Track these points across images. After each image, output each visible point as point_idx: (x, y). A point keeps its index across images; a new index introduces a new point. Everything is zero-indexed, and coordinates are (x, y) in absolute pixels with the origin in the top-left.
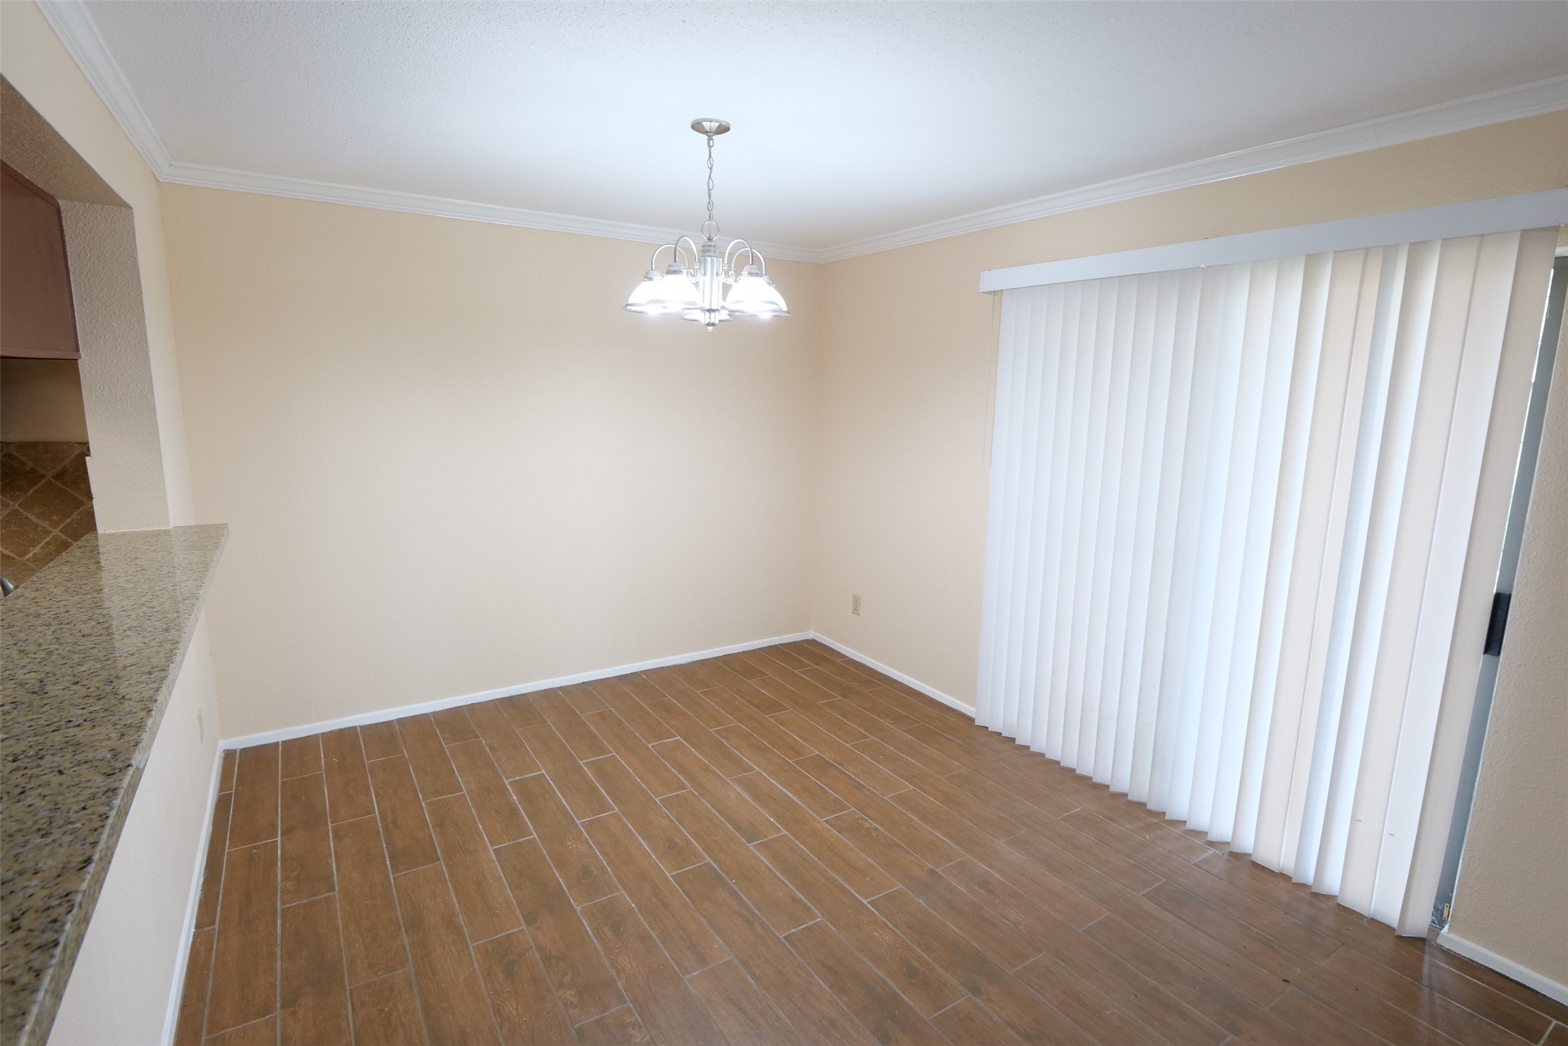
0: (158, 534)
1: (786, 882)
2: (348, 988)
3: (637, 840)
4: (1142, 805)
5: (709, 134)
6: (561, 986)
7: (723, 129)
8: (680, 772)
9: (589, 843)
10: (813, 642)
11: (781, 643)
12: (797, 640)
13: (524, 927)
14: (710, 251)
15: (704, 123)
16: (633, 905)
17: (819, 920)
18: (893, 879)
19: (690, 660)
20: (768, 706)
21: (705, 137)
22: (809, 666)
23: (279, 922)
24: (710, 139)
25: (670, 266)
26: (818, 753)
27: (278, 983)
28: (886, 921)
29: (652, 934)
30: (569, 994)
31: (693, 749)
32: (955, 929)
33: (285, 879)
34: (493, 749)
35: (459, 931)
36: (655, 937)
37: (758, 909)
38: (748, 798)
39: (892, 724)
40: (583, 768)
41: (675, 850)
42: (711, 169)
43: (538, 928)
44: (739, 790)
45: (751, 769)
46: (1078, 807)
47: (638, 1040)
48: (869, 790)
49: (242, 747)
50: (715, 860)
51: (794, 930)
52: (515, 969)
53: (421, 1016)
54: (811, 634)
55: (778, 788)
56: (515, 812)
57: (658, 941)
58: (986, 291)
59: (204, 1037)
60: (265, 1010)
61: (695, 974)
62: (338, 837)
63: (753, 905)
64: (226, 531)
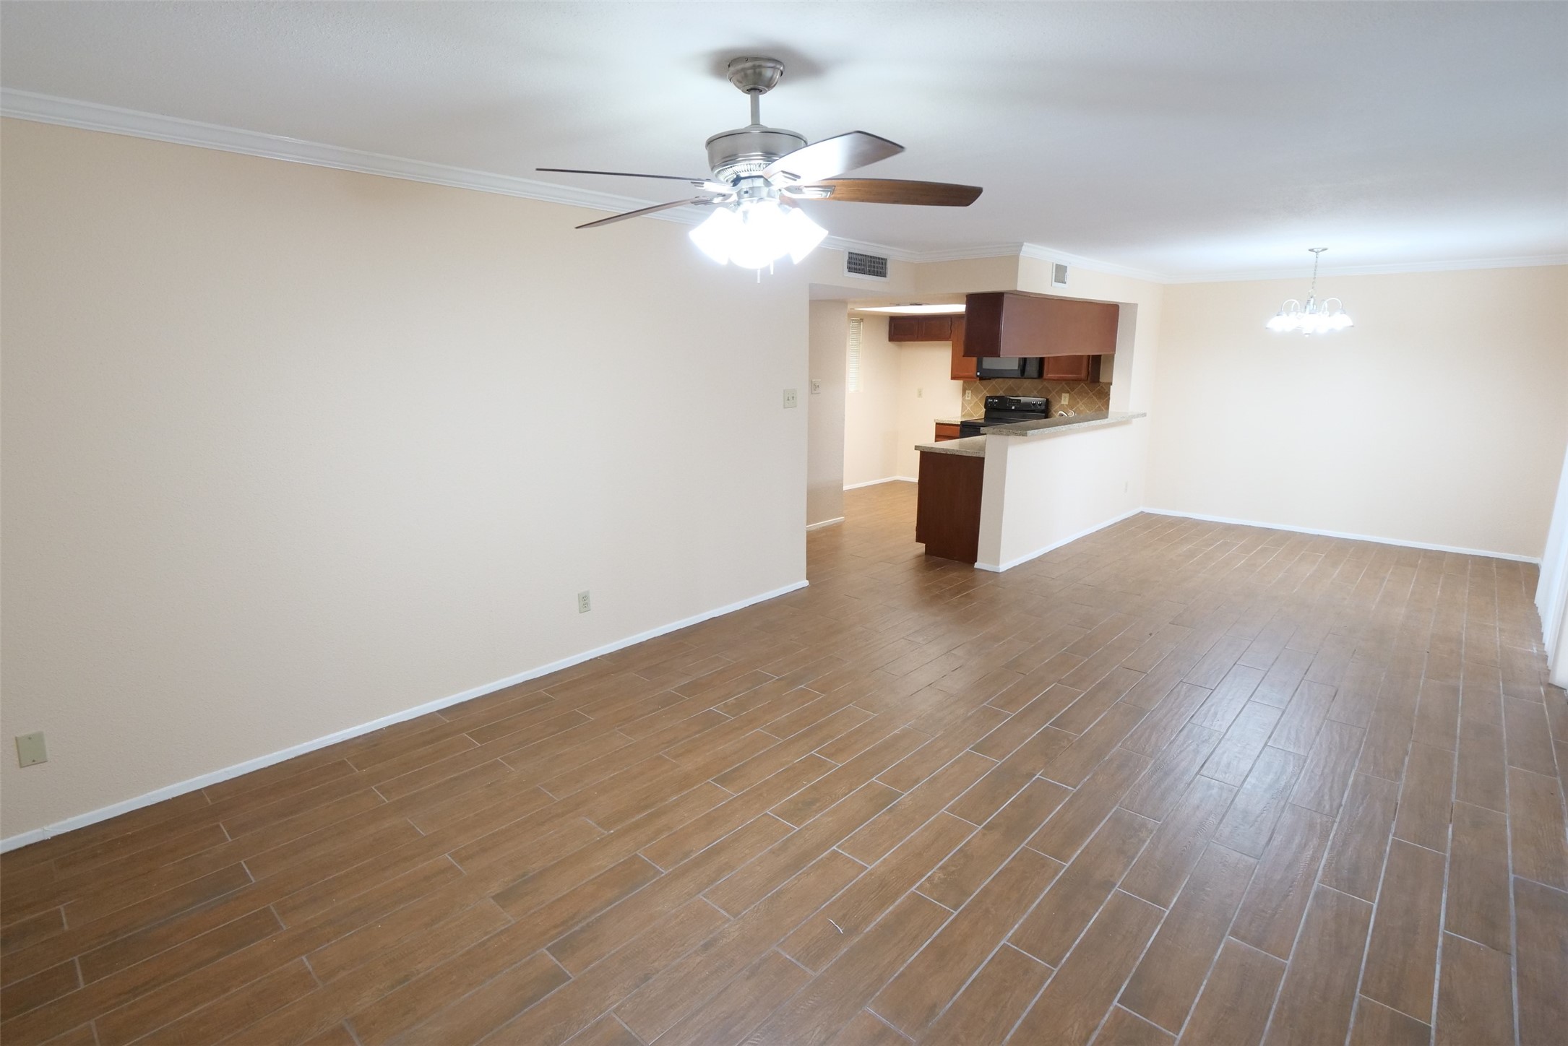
0: (1126, 412)
7: (1326, 249)
14: (1308, 301)
15: (1314, 247)
24: (1317, 254)
49: (1152, 513)
64: (1144, 415)
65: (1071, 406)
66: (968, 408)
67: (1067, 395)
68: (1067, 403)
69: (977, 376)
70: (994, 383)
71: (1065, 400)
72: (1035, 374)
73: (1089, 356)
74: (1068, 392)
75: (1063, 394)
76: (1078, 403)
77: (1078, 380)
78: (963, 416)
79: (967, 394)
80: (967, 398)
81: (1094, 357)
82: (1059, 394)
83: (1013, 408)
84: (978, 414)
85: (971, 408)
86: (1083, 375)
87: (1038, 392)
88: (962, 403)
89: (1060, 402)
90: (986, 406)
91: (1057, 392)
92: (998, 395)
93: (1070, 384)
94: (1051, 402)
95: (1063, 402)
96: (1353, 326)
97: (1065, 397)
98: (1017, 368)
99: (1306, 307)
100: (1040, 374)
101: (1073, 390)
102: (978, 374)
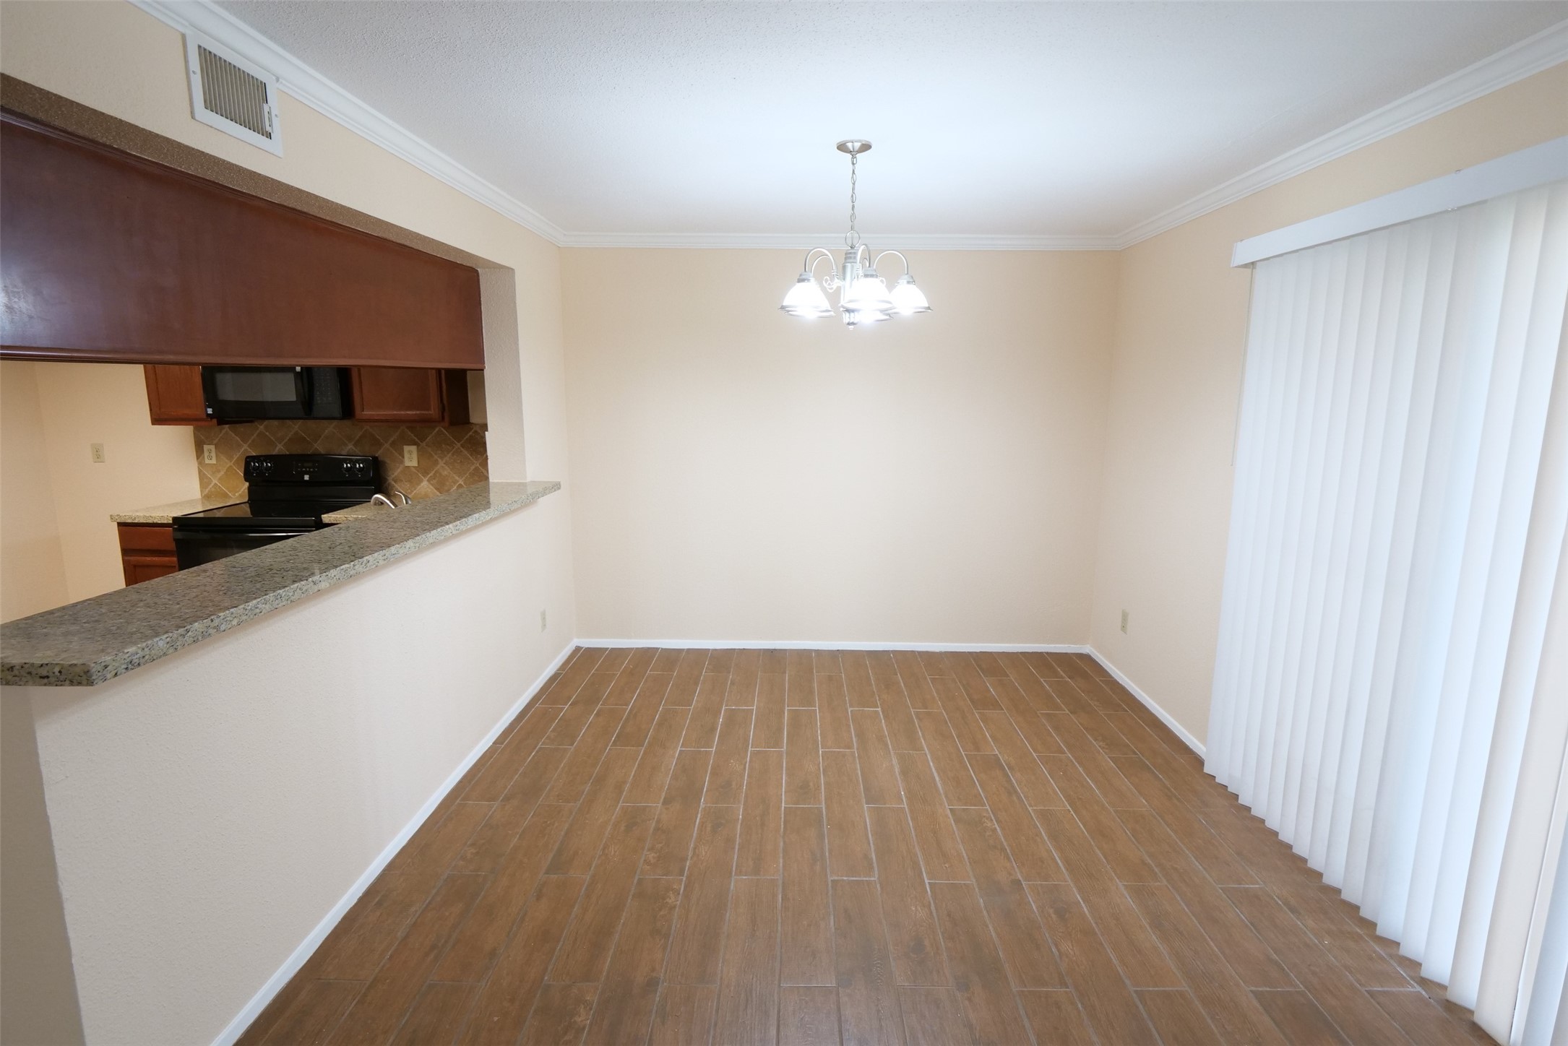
0: (519, 484)
1: (871, 842)
2: (539, 802)
3: (782, 774)
4: (1353, 909)
5: (853, 153)
6: (651, 849)
7: (866, 147)
8: (857, 735)
9: (745, 765)
10: (1087, 658)
11: (1049, 651)
12: (1069, 652)
13: (660, 805)
14: (850, 258)
15: (847, 144)
16: (741, 817)
17: (873, 879)
18: (971, 873)
19: (943, 650)
20: (985, 703)
21: (849, 156)
22: (1062, 677)
23: (533, 754)
24: (853, 157)
25: (801, 275)
26: (997, 753)
27: (509, 787)
28: (932, 902)
29: (738, 839)
30: (652, 856)
31: (883, 721)
32: (994, 934)
33: (553, 731)
34: (733, 683)
35: (621, 793)
36: (737, 843)
37: (830, 853)
38: (897, 770)
39: (1103, 748)
40: (784, 713)
41: (803, 790)
42: (854, 184)
43: (667, 809)
44: (895, 761)
45: (921, 749)
46: (1258, 884)
47: (670, 901)
48: (1019, 797)
49: (587, 646)
50: (827, 808)
51: (845, 878)
52: (634, 828)
53: (563, 833)
54: (1087, 649)
55: (931, 770)
56: (713, 729)
57: (737, 847)
58: (1240, 264)
59: (458, 801)
60: (494, 799)
61: (744, 877)
62: (598, 715)
63: (829, 849)
64: (556, 486)
65: (424, 470)
66: (215, 481)
67: (414, 448)
68: (415, 463)
69: (208, 415)
70: (262, 428)
71: (411, 457)
72: (336, 409)
73: (439, 370)
74: (414, 443)
75: (406, 448)
76: (436, 463)
77: (426, 422)
78: (206, 497)
79: (206, 454)
80: (207, 461)
81: (450, 372)
82: (398, 446)
83: (307, 477)
84: (237, 493)
85: (220, 479)
86: (433, 412)
87: (355, 445)
88: (200, 472)
89: (402, 462)
90: (248, 476)
91: (393, 444)
92: (275, 452)
93: (417, 430)
94: (384, 463)
95: (407, 463)
96: (929, 308)
97: (410, 452)
98: (293, 398)
99: (844, 268)
100: (347, 411)
101: (422, 440)
102: (210, 411)
